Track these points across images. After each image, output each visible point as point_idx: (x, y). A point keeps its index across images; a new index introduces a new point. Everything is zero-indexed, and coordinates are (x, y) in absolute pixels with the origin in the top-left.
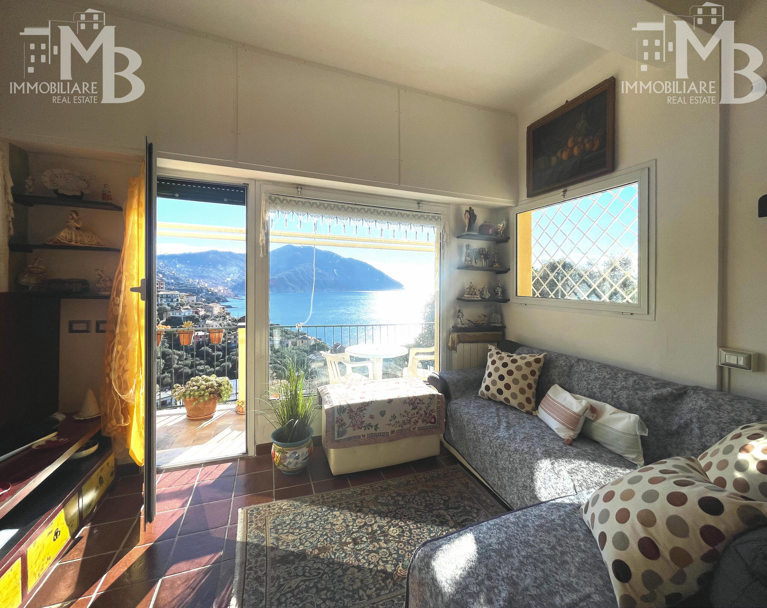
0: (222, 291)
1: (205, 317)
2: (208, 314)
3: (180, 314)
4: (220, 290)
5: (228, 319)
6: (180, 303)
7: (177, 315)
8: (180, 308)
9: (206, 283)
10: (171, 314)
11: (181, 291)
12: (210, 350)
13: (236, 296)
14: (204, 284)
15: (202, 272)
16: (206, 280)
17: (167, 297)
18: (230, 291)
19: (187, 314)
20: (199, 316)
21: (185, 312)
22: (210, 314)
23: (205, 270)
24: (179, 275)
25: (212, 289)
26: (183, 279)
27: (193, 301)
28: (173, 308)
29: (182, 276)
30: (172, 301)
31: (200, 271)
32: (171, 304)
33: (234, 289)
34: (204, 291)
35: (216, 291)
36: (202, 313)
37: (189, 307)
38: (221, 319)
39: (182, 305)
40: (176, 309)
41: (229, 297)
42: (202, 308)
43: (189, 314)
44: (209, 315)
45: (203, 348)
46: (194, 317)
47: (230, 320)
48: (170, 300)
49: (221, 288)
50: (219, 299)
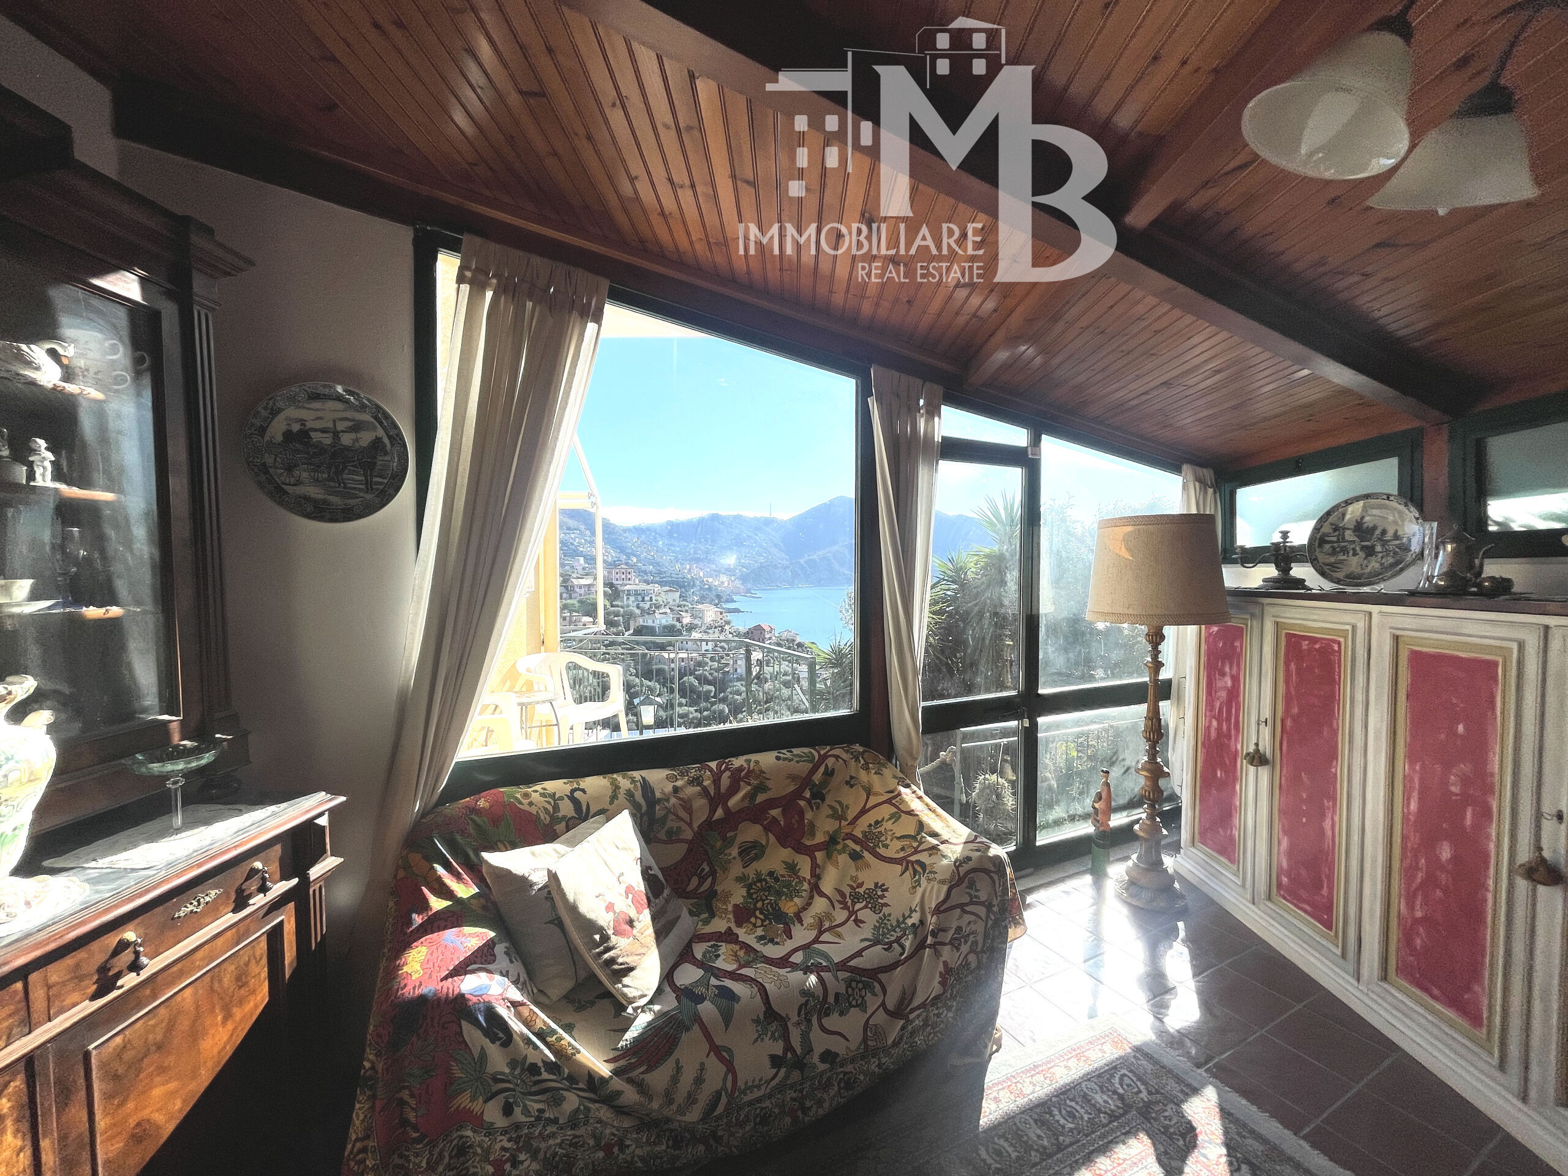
0: (726, 584)
1: (691, 628)
2: (696, 622)
3: (653, 622)
4: (723, 583)
5: (727, 632)
6: (655, 604)
7: (650, 623)
8: (654, 611)
9: (701, 569)
10: (641, 622)
11: (662, 584)
12: (696, 683)
13: (748, 591)
14: (697, 572)
15: (695, 553)
16: (701, 565)
17: (637, 593)
18: (738, 583)
19: (664, 622)
20: (682, 626)
21: (661, 619)
22: (700, 623)
23: (700, 549)
24: (662, 557)
25: (710, 580)
26: (667, 564)
27: (674, 600)
28: (644, 612)
29: (665, 559)
30: (643, 600)
31: (692, 552)
32: (642, 604)
33: (744, 579)
34: (698, 583)
35: (716, 583)
36: (687, 620)
37: (669, 611)
38: (716, 630)
39: (658, 607)
40: (649, 614)
41: (736, 594)
42: (687, 611)
43: (667, 621)
44: (696, 625)
45: (685, 679)
46: (673, 626)
47: (730, 633)
48: (640, 598)
49: (724, 578)
50: (718, 599)
